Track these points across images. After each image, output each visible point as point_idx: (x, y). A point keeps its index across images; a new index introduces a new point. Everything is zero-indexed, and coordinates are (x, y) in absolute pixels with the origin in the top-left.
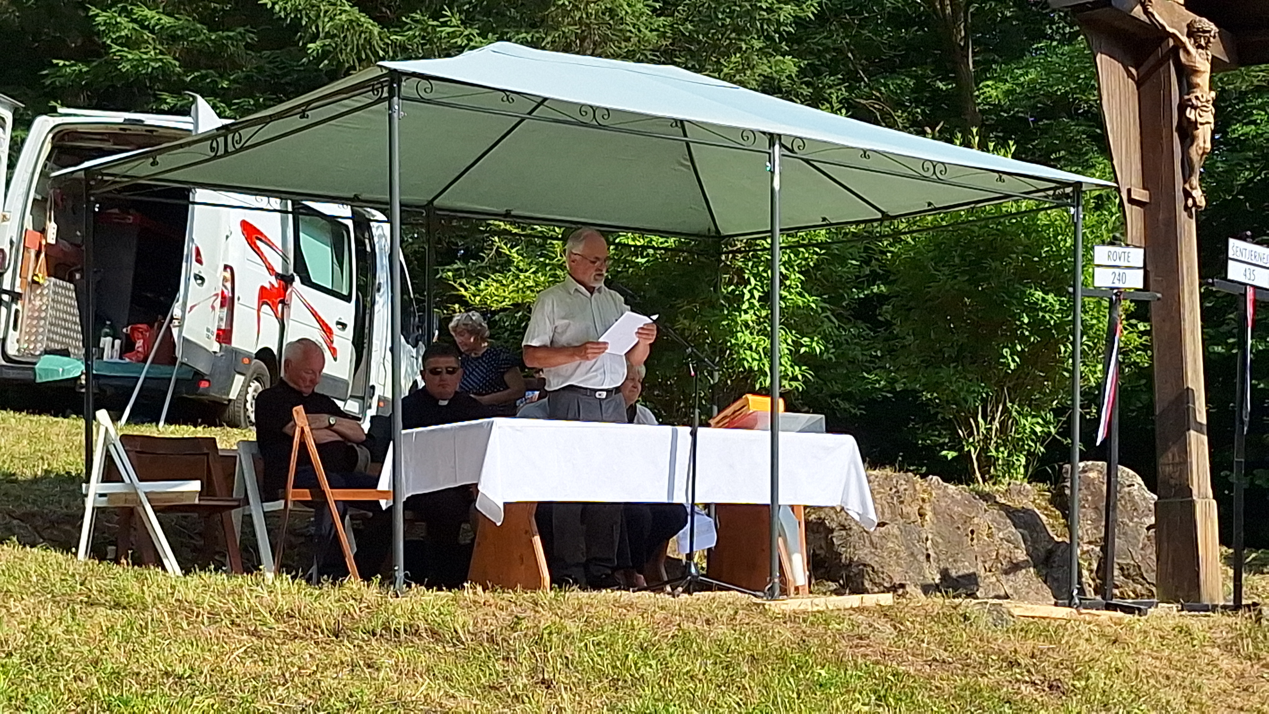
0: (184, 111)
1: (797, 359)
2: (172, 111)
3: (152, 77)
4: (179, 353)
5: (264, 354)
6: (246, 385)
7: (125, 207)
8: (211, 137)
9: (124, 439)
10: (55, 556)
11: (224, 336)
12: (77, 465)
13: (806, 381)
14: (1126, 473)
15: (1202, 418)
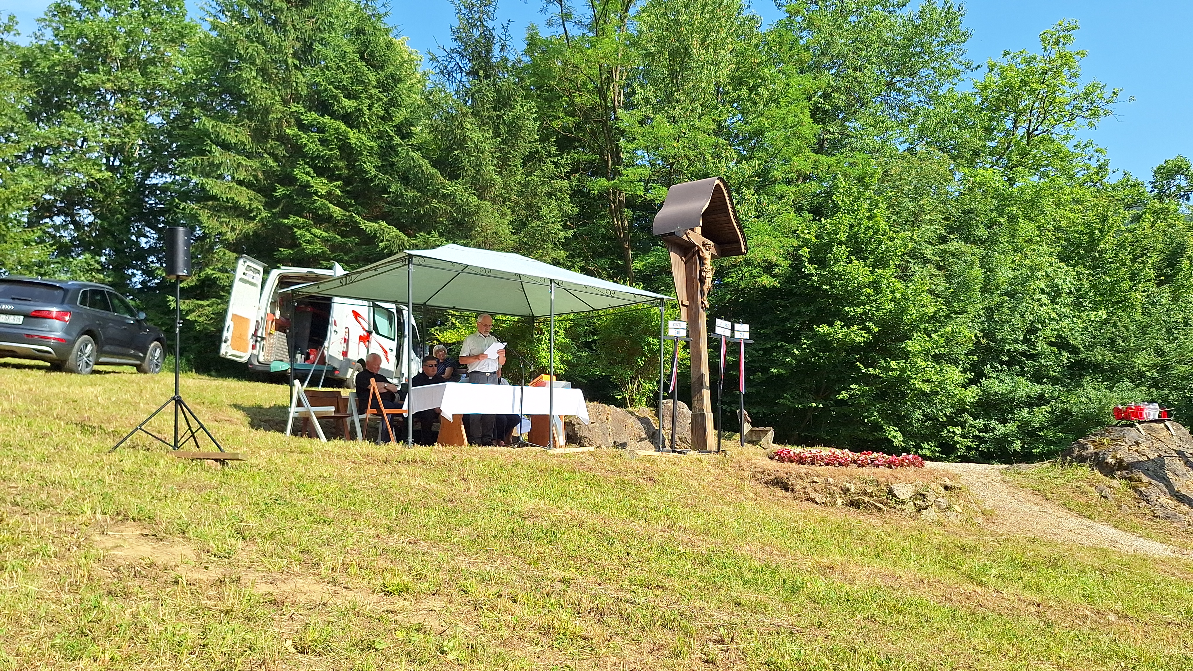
0: (331, 268)
1: (562, 362)
2: (326, 268)
3: (318, 255)
4: (327, 360)
5: (361, 361)
6: (354, 372)
7: (307, 305)
8: (340, 278)
9: (305, 391)
10: (278, 434)
11: (345, 354)
12: (286, 402)
13: (565, 370)
14: (681, 404)
15: (708, 384)
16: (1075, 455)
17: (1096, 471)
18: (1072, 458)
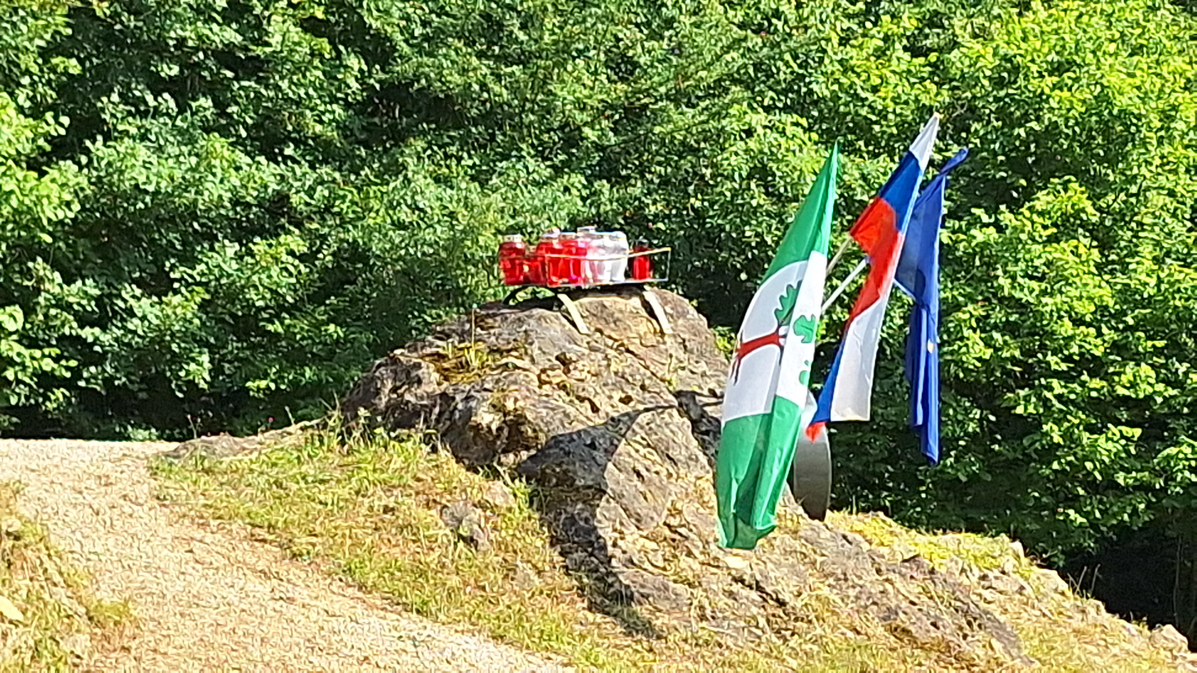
16: (382, 402)
17: (444, 454)
18: (375, 412)
